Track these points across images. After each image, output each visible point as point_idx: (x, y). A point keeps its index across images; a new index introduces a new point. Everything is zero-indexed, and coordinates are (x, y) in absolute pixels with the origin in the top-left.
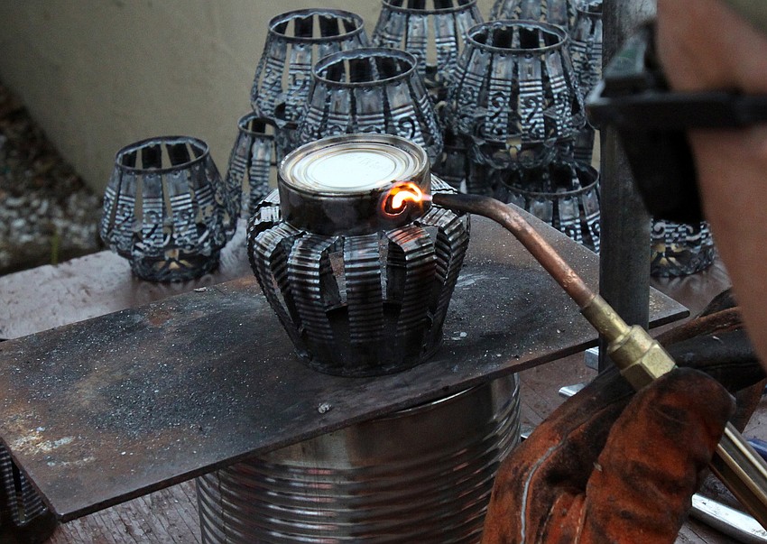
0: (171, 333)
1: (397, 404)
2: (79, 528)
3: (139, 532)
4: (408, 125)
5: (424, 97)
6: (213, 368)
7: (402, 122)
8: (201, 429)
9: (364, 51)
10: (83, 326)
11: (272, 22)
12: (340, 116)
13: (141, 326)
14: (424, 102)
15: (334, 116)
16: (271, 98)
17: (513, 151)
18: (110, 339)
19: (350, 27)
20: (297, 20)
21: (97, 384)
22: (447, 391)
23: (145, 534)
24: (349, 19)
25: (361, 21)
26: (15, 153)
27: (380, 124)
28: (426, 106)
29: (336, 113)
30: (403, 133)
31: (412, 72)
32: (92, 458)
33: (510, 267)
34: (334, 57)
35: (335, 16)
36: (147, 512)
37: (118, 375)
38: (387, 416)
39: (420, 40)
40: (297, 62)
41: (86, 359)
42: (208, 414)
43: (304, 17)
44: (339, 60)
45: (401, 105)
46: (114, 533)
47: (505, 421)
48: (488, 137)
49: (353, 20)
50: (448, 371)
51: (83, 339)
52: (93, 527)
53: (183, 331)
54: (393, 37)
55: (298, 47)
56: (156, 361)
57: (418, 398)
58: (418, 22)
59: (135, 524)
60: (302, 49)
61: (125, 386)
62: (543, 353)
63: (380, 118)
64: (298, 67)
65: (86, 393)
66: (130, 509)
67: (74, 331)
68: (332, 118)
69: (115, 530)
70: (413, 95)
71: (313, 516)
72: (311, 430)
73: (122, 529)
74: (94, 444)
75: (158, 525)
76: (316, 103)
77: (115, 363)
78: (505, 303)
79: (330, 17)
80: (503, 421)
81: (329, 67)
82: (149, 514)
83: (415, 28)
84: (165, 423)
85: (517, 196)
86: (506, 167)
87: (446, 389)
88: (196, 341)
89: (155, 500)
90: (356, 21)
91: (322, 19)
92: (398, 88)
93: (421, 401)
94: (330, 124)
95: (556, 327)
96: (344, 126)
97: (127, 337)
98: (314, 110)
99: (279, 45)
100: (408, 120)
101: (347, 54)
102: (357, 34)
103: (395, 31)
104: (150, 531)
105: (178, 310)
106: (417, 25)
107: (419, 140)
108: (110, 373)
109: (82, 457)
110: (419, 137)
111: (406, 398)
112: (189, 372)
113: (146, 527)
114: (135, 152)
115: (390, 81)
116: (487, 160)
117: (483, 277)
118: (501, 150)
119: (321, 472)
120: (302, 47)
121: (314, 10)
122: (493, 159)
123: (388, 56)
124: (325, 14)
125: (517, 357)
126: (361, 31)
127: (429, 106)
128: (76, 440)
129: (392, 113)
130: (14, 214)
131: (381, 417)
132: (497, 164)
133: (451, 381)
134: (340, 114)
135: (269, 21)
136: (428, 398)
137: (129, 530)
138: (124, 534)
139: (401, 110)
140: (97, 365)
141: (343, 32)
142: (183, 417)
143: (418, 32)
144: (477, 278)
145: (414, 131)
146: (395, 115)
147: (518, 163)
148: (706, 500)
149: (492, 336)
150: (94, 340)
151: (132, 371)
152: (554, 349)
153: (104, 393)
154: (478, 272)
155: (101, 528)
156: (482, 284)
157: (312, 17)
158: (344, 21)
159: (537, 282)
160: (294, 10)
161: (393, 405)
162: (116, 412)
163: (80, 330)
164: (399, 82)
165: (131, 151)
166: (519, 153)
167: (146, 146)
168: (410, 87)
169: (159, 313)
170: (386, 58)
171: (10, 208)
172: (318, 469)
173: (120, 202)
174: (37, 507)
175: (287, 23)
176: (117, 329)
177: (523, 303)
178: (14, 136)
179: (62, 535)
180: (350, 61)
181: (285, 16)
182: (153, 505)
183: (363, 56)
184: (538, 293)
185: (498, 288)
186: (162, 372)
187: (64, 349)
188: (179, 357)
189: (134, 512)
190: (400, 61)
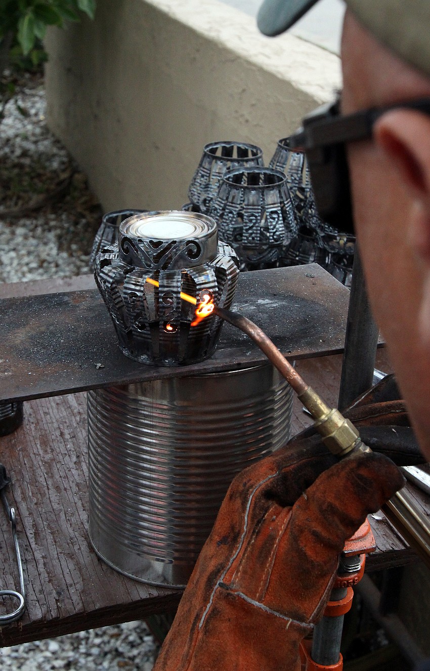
0: (83, 309)
1: (205, 369)
2: (33, 429)
3: (67, 437)
4: (275, 216)
5: (289, 200)
6: (101, 333)
7: (272, 212)
8: (81, 366)
9: (257, 168)
10: (32, 298)
11: (207, 146)
12: (233, 205)
13: (67, 303)
14: (288, 203)
15: (231, 204)
16: (199, 192)
17: (342, 242)
18: (45, 308)
19: (254, 154)
20: (224, 147)
21: (29, 332)
22: (239, 366)
23: (71, 438)
24: (255, 151)
25: (261, 151)
26: (90, 230)
27: (258, 213)
28: (289, 206)
29: (232, 203)
30: (272, 220)
31: (283, 183)
32: (10, 374)
33: (303, 300)
34: (238, 170)
35: (247, 148)
36: (75, 426)
37: (43, 329)
38: (198, 375)
39: (297, 168)
40: (217, 171)
41: (27, 317)
42: (88, 358)
43: (228, 146)
44: (241, 172)
45: (273, 203)
46: (53, 435)
47: (280, 392)
48: (326, 231)
49: (257, 151)
50: (244, 354)
51: (30, 306)
52: (41, 429)
53: (90, 309)
54: (281, 165)
55: (219, 162)
56: (68, 324)
57: (220, 367)
58: (297, 157)
59: (66, 431)
60: (221, 164)
61: (45, 336)
62: (307, 352)
63: (258, 209)
64: (217, 174)
65: (20, 336)
66: (66, 422)
67: (25, 301)
68: (229, 206)
69: (53, 433)
70: (281, 197)
71: (148, 433)
72: (147, 376)
73: (58, 433)
74: (15, 366)
75: (79, 434)
76: (221, 196)
77: (43, 321)
78: (293, 320)
79: (243, 148)
80: (279, 391)
81: (234, 175)
82: (76, 427)
83: (295, 160)
84: (61, 360)
85: (339, 269)
86: (336, 251)
87: (239, 364)
88: (96, 316)
89: (82, 420)
90: (259, 152)
91: (239, 148)
92: (272, 192)
93: (222, 369)
94: (228, 209)
95: (320, 338)
96: (236, 211)
97: (56, 308)
98: (220, 200)
99: (208, 159)
100: (276, 212)
101: (246, 169)
102: (257, 159)
103: (282, 161)
104: (74, 437)
105: (91, 297)
106: (296, 159)
107: (281, 225)
108: (38, 327)
109: (4, 372)
110: (281, 224)
111: (213, 366)
112: (86, 333)
113: (72, 435)
114: (117, 217)
115: (267, 187)
116: (325, 246)
117: (284, 303)
118: (334, 241)
119: (154, 405)
120: (221, 162)
121: (234, 143)
122: (329, 245)
123: (271, 173)
124: (241, 146)
125: (290, 352)
126: (261, 157)
127: (291, 206)
128: (5, 362)
129: (266, 207)
130: (83, 264)
131: (194, 375)
132: (331, 249)
133: (243, 360)
134: (234, 204)
135: (206, 144)
136: (226, 368)
137: (62, 434)
138: (58, 436)
139: (272, 206)
140: (33, 322)
141: (250, 156)
142: (73, 358)
143: (296, 163)
144: (280, 303)
145: (278, 219)
146: (268, 209)
147: (345, 250)
148: (419, 470)
149: (278, 338)
150: (35, 307)
151: (52, 328)
152: (314, 351)
153: (31, 338)
154: (282, 300)
155: (46, 430)
156: (283, 307)
157: (232, 147)
158: (252, 151)
159: (317, 311)
160: (222, 141)
161: (203, 369)
162: (34, 349)
163: (29, 301)
164: (273, 188)
165: (115, 215)
166: (345, 244)
167: (124, 213)
168: (280, 192)
169: (79, 297)
170: (270, 175)
171: (82, 261)
172: (153, 403)
173: (102, 244)
174: (7, 411)
175: (217, 148)
176: (52, 302)
177: (305, 321)
178: (92, 220)
179: (22, 431)
180: (248, 173)
181: (216, 144)
182: (80, 422)
183: (256, 171)
184: (315, 317)
185: (292, 311)
186: (69, 330)
187: (16, 310)
188: (82, 323)
189: (68, 424)
190: (278, 177)
